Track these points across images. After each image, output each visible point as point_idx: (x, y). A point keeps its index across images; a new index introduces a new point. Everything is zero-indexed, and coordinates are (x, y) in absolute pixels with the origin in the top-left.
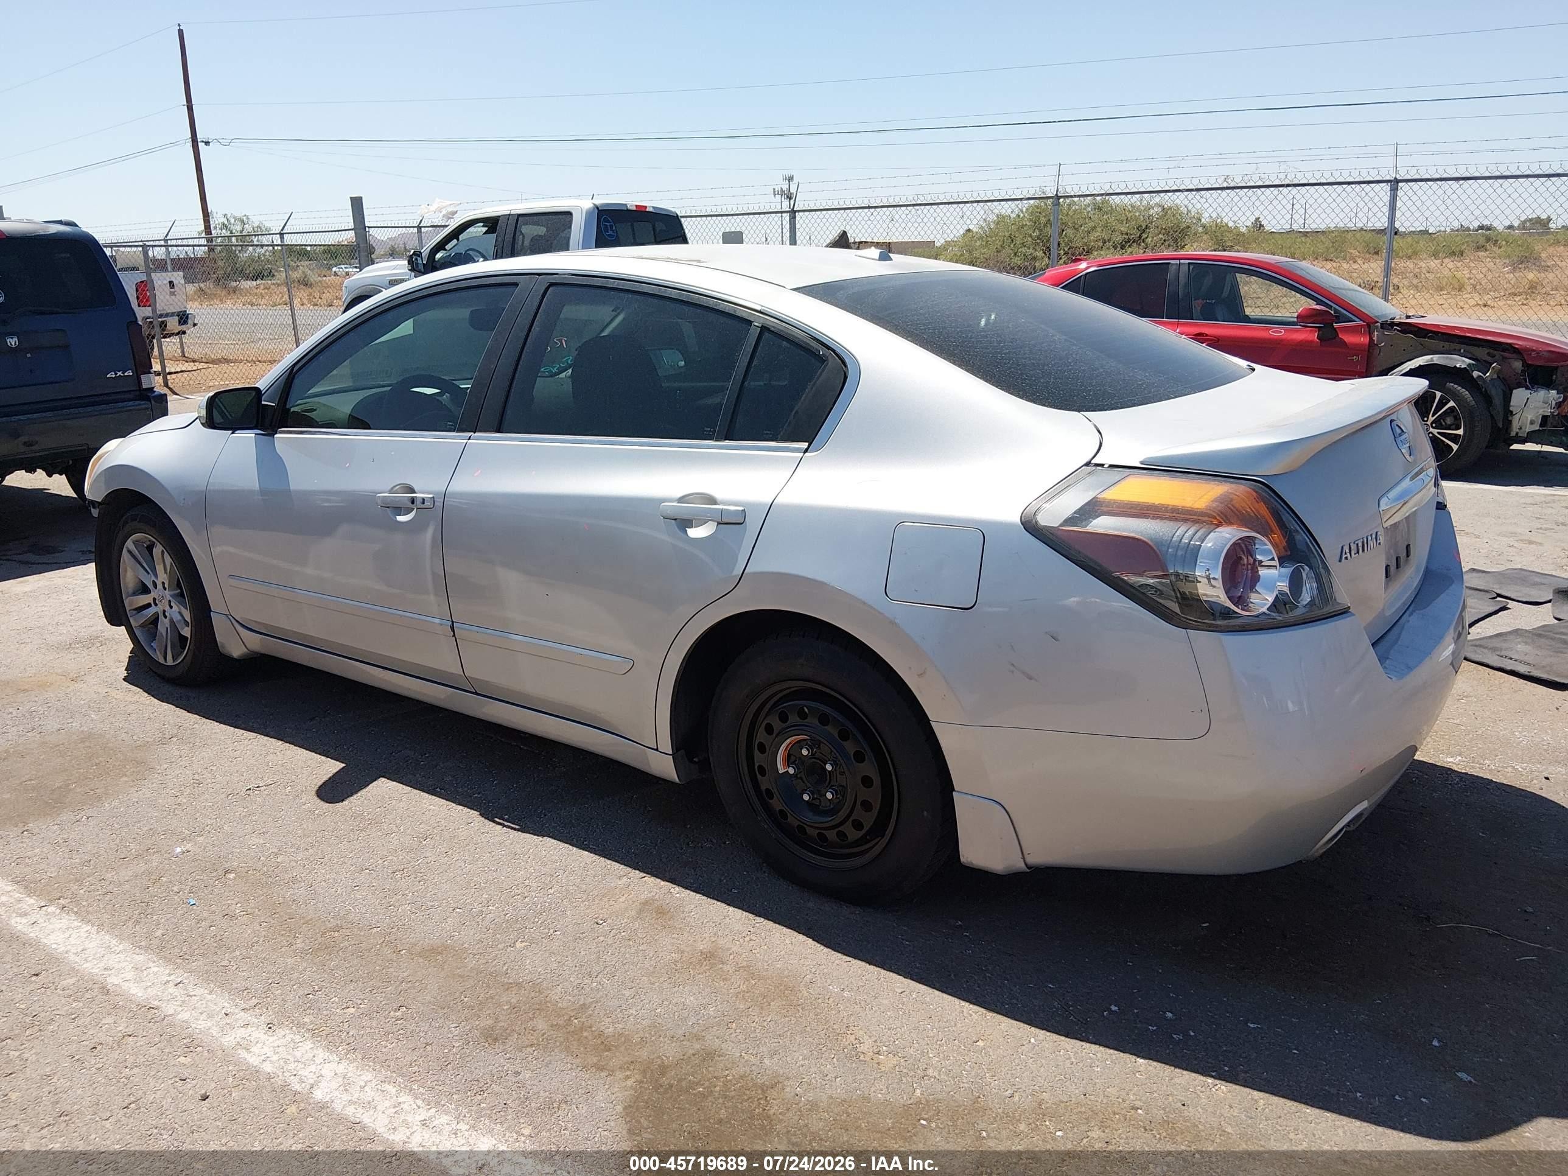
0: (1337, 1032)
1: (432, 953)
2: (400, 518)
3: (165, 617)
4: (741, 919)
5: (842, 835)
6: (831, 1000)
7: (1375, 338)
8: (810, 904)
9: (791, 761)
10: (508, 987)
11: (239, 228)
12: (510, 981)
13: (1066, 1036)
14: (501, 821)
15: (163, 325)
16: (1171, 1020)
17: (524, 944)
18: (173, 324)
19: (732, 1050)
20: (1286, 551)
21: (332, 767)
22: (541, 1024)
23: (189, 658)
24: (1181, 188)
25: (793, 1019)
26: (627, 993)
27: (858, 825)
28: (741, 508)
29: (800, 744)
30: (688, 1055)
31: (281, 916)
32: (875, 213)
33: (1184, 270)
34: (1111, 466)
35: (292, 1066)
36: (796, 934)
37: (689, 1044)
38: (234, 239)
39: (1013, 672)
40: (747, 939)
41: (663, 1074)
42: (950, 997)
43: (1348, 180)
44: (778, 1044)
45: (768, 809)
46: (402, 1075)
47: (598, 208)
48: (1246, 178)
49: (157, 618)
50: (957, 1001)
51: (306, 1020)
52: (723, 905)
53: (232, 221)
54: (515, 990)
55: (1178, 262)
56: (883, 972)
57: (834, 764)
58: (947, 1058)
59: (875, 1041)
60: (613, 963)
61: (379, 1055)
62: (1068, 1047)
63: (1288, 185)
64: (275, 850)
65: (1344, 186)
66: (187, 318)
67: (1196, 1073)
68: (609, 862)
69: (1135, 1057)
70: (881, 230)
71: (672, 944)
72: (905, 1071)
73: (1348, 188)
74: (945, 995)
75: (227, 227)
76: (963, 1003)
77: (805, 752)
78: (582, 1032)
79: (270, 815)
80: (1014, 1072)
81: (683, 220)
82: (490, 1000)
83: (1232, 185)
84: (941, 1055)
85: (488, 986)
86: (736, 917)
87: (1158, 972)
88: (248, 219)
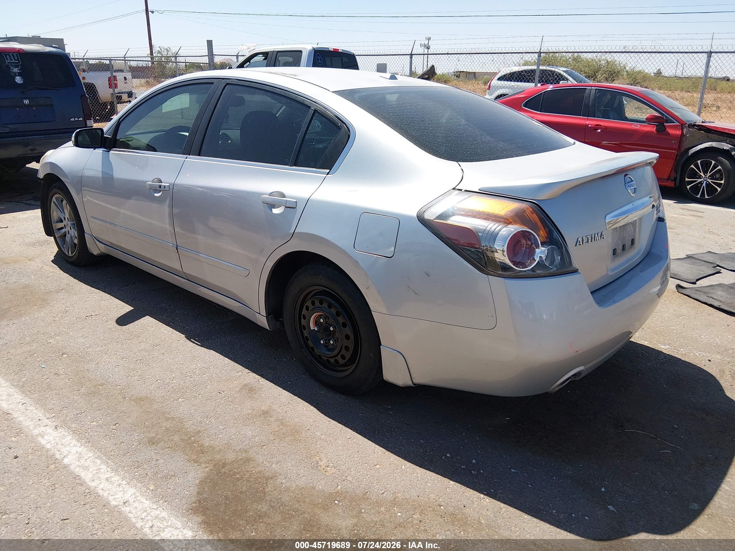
0: (554, 478)
1: (139, 400)
2: (156, 195)
3: (69, 234)
4: (287, 396)
5: (336, 361)
6: (315, 439)
7: (684, 132)
8: (322, 392)
9: (317, 324)
10: (168, 419)
11: (166, 54)
12: (170, 417)
13: (420, 467)
14: (193, 341)
15: (120, 97)
16: (474, 463)
17: (183, 400)
18: (125, 97)
19: (260, 459)
20: (547, 239)
21: (128, 308)
22: (176, 438)
23: (77, 253)
24: (602, 51)
25: (293, 446)
26: (221, 427)
27: (343, 357)
28: (295, 200)
29: (320, 317)
30: (238, 459)
31: (79, 376)
32: (451, 57)
33: (593, 92)
34: (466, 191)
35: (59, 446)
36: (310, 406)
37: (241, 454)
38: (163, 58)
39: (408, 290)
40: (287, 406)
41: (223, 467)
42: (371, 443)
43: (686, 51)
44: (282, 458)
45: (307, 346)
46: (106, 456)
47: (314, 49)
48: (635, 48)
49: (66, 235)
50: (374, 444)
51: (73, 426)
52: (281, 389)
53: (163, 49)
54: (170, 421)
55: (590, 88)
56: (344, 427)
57: (334, 327)
58: (359, 472)
59: (328, 461)
60: (220, 412)
61: (99, 445)
62: (419, 472)
63: (655, 52)
64: (88, 345)
65: (684, 54)
66: (132, 94)
67: (476, 491)
68: (236, 364)
69: (449, 480)
70: (453, 65)
71: (251, 406)
72: (337, 476)
73: (686, 55)
74: (369, 441)
75: (160, 53)
76: (376, 446)
77: (322, 321)
78: (193, 444)
79: (92, 329)
80: (388, 482)
81: (357, 57)
82: (157, 425)
83: (628, 50)
84: (357, 470)
85: (159, 418)
86: (284, 395)
87: (476, 439)
88: (170, 49)
